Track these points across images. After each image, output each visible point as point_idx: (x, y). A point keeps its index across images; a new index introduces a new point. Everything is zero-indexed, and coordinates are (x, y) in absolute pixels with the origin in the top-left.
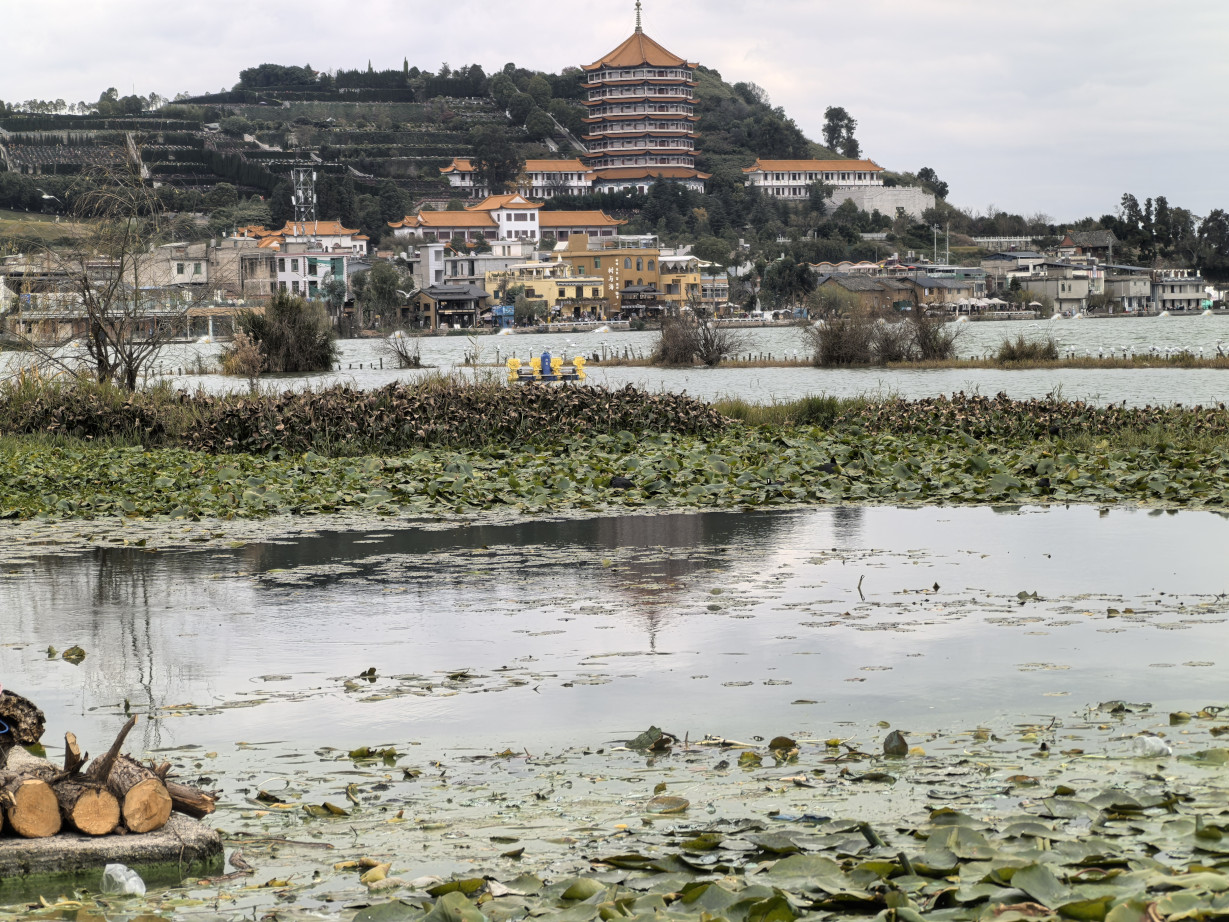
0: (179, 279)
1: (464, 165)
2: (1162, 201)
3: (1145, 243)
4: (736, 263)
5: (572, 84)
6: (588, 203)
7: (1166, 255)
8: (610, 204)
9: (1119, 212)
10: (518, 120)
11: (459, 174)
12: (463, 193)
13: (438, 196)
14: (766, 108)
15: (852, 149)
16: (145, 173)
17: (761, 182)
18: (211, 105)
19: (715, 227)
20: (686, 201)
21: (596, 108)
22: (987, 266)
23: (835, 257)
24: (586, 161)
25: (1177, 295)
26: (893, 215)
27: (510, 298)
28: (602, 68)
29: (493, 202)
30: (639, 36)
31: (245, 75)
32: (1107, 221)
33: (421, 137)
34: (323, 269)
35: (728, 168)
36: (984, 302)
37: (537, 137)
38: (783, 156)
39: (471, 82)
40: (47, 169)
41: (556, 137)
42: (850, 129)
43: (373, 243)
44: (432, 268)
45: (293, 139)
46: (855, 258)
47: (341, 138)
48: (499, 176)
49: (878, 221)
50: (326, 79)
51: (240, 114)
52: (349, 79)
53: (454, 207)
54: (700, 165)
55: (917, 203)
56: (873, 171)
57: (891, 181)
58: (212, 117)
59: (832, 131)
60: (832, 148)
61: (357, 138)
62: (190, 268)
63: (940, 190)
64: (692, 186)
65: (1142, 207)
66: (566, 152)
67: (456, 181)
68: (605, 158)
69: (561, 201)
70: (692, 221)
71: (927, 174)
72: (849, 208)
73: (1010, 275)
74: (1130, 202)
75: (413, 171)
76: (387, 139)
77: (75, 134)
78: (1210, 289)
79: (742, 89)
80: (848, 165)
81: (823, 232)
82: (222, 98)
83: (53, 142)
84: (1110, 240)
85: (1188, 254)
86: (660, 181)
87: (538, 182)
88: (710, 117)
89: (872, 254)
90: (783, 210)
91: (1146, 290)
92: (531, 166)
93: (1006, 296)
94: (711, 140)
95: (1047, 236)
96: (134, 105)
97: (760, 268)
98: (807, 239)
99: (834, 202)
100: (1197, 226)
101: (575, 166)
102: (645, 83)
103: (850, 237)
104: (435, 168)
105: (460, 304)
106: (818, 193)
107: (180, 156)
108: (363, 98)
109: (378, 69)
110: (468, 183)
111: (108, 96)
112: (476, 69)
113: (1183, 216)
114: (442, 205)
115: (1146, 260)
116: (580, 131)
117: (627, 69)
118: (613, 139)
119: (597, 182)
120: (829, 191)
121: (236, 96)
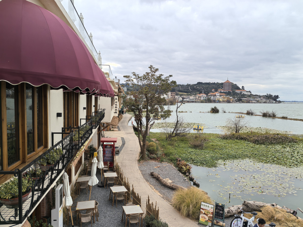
0: (193, 98)
1: (214, 90)
2: (270, 94)
3: (268, 98)
4: (236, 98)
5: (222, 84)
6: (223, 93)
7: (270, 98)
8: (225, 93)
9: (266, 95)
10: (218, 86)
11: (213, 90)
12: (213, 92)
13: (211, 92)
14: (237, 86)
15: (244, 89)
16: (190, 90)
17: (237, 92)
18: (195, 85)
19: (233, 95)
20: (231, 93)
21: (224, 86)
22: (255, 99)
23: (243, 98)
24: (223, 89)
25: (271, 102)
26: (247, 94)
27: (218, 100)
28: (225, 83)
29: (216, 93)
30: (228, 80)
31: (198, 83)
32: (265, 95)
33: (210, 87)
34: (204, 98)
35: (234, 90)
36: (255, 102)
37: (219, 88)
38: (238, 90)
39: (214, 83)
40: (183, 89)
41: (221, 88)
42: (244, 88)
43: (207, 95)
44: (212, 98)
45: (201, 87)
46: (244, 98)
47: (205, 87)
48: (216, 91)
49: (246, 95)
50: (203, 83)
51: (197, 85)
52: (205, 83)
53: (213, 93)
54: (232, 90)
55: (249, 94)
56: (246, 91)
57: (247, 92)
58: (195, 86)
59: (242, 88)
60: (242, 89)
61: (206, 88)
62: (194, 97)
63: (251, 92)
64: (231, 92)
65: (268, 94)
66: (221, 89)
67: (213, 91)
68: (224, 89)
69: (221, 93)
70: (231, 95)
71: (250, 91)
72: (244, 94)
73: (257, 100)
74: (267, 94)
75: (210, 90)
76: (208, 88)
77: (185, 87)
78: (274, 101)
79: (235, 84)
80: (243, 90)
81: (242, 96)
82: (196, 84)
83: (184, 87)
84: (266, 97)
85: (272, 98)
86: (229, 91)
87: (219, 91)
88: (233, 86)
89: (246, 98)
90: (238, 94)
91: (269, 101)
92: (219, 90)
93: (257, 101)
94: (233, 88)
95: (260, 97)
96: (189, 85)
97: (237, 99)
98: (240, 96)
99: (242, 93)
100: (273, 96)
101: (222, 90)
102: (228, 84)
103: (244, 96)
104: (211, 90)
105: (214, 101)
106: (241, 92)
107: (193, 88)
108: (206, 84)
109: (207, 82)
110: (214, 91)
111: (188, 84)
112: (215, 82)
113: (272, 95)
114: (212, 93)
115: (268, 99)
116: (223, 87)
117: (227, 83)
118: (225, 88)
119: (224, 91)
120: (242, 92)
121: (197, 84)
